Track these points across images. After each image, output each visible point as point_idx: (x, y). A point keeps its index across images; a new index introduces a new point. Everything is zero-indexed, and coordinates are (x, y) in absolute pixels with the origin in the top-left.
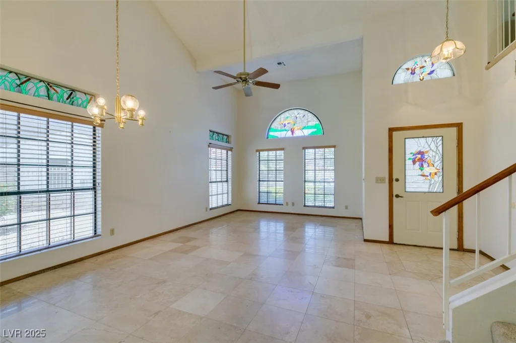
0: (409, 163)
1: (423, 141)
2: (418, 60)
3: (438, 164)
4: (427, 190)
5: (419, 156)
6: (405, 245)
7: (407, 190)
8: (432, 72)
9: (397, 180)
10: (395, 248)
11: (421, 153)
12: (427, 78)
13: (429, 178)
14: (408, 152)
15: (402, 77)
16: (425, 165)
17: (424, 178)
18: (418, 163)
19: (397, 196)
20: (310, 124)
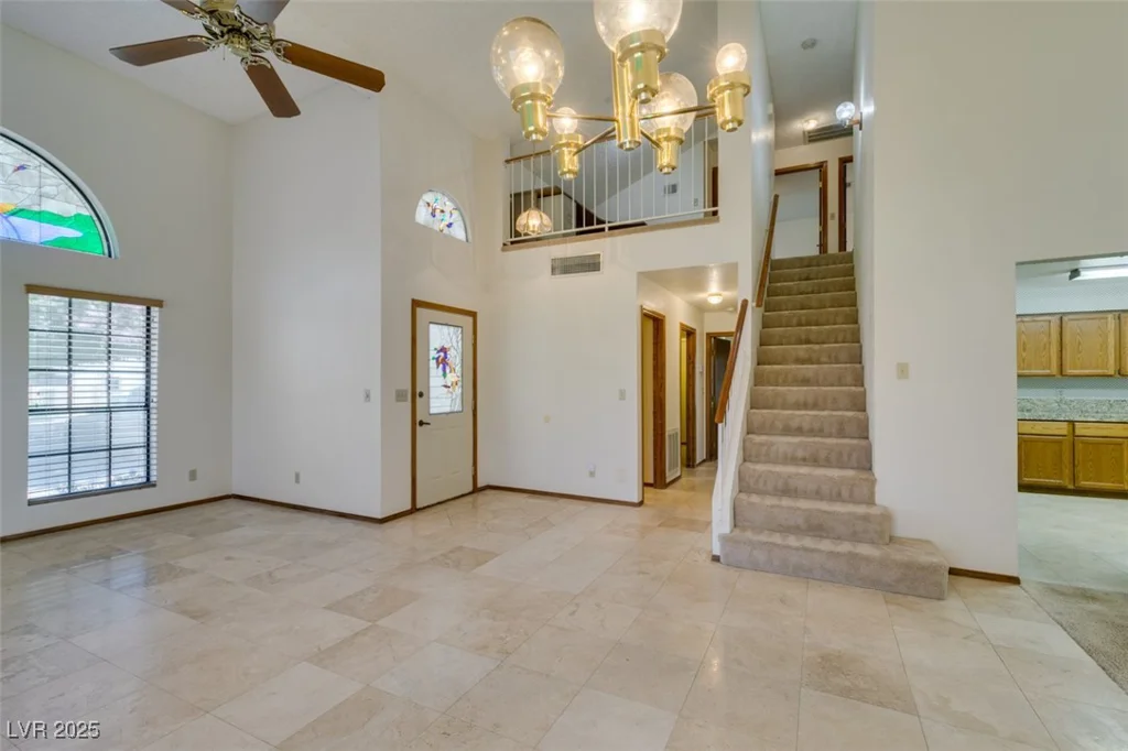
0: (433, 363)
1: (445, 328)
2: (439, 196)
3: (458, 369)
4: (448, 409)
5: (442, 354)
6: (428, 507)
7: (433, 411)
8: (450, 225)
9: (421, 395)
10: (419, 516)
11: (443, 350)
12: (446, 231)
13: (451, 389)
14: (432, 348)
15: (422, 215)
16: (448, 370)
17: (446, 389)
18: (441, 366)
19: (421, 423)
20: (50, 206)
